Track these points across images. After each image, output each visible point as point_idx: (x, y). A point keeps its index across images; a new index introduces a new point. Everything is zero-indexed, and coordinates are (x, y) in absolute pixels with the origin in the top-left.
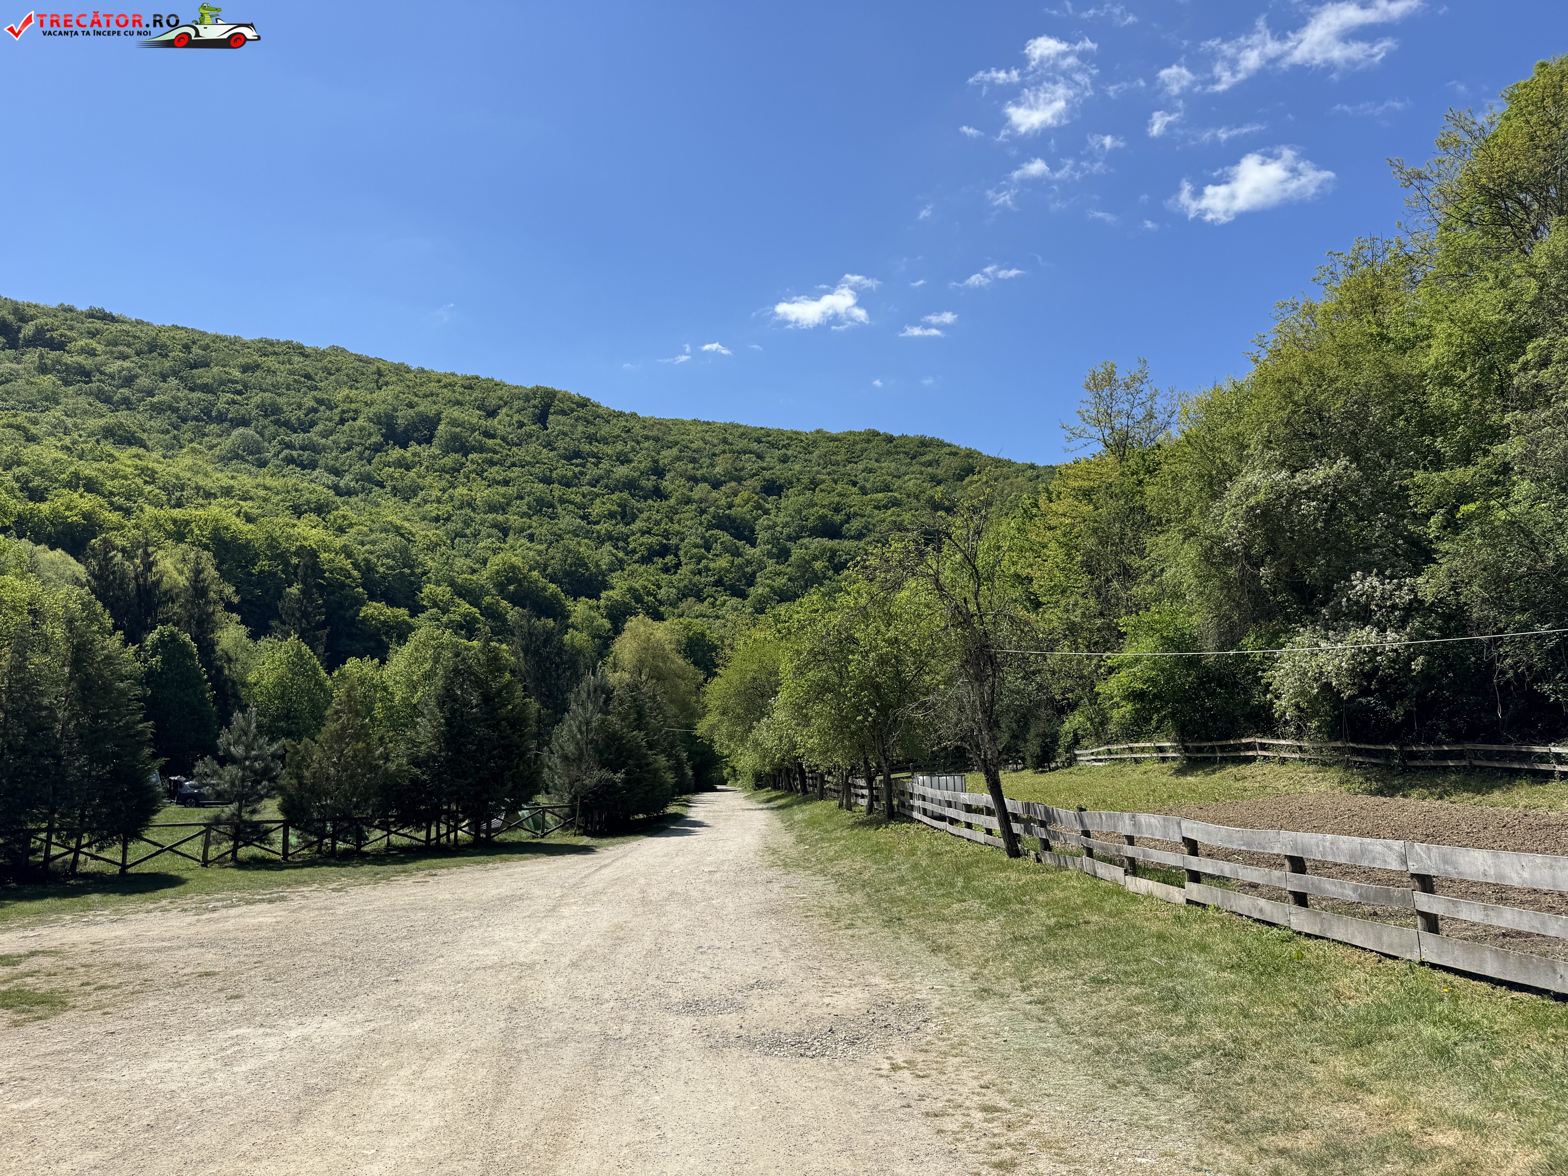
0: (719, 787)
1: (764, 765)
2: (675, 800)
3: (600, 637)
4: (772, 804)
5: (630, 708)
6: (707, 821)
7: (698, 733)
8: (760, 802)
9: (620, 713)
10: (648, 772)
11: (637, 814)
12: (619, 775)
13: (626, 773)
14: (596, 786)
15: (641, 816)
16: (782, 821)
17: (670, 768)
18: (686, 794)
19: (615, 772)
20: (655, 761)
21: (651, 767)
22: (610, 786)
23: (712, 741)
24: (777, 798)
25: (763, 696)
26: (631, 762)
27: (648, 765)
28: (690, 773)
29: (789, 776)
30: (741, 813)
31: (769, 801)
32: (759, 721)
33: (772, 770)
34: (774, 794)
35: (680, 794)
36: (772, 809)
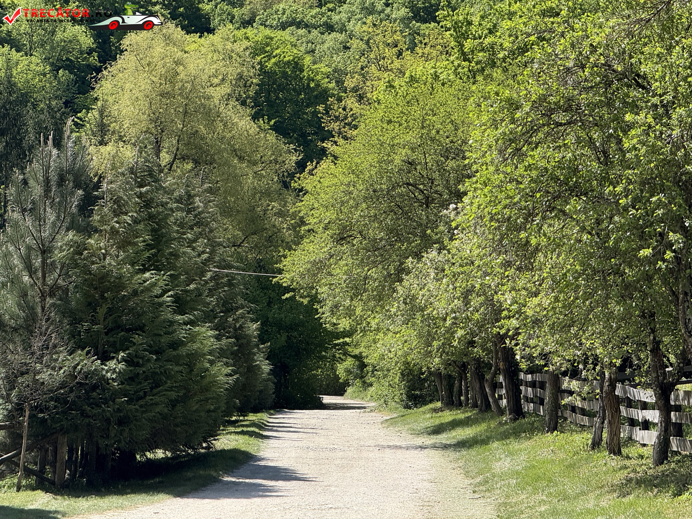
0: (327, 399)
1: (429, 354)
2: (234, 423)
3: (70, 66)
4: (444, 438)
5: (136, 221)
6: (301, 469)
7: (285, 279)
8: (419, 434)
9: (114, 232)
10: (176, 360)
11: (151, 449)
12: (112, 364)
13: (128, 361)
14: (63, 385)
15: (160, 454)
16: (467, 474)
17: (222, 353)
18: (256, 411)
19: (105, 358)
20: (193, 338)
21: (183, 351)
22: (94, 388)
23: (314, 299)
24: (454, 424)
25: (428, 202)
26: (137, 338)
27: (176, 345)
28: (266, 367)
29: (481, 378)
30: (376, 454)
31: (438, 430)
32: (418, 256)
33: (447, 364)
34: (448, 416)
35: (243, 411)
36: (445, 447)
